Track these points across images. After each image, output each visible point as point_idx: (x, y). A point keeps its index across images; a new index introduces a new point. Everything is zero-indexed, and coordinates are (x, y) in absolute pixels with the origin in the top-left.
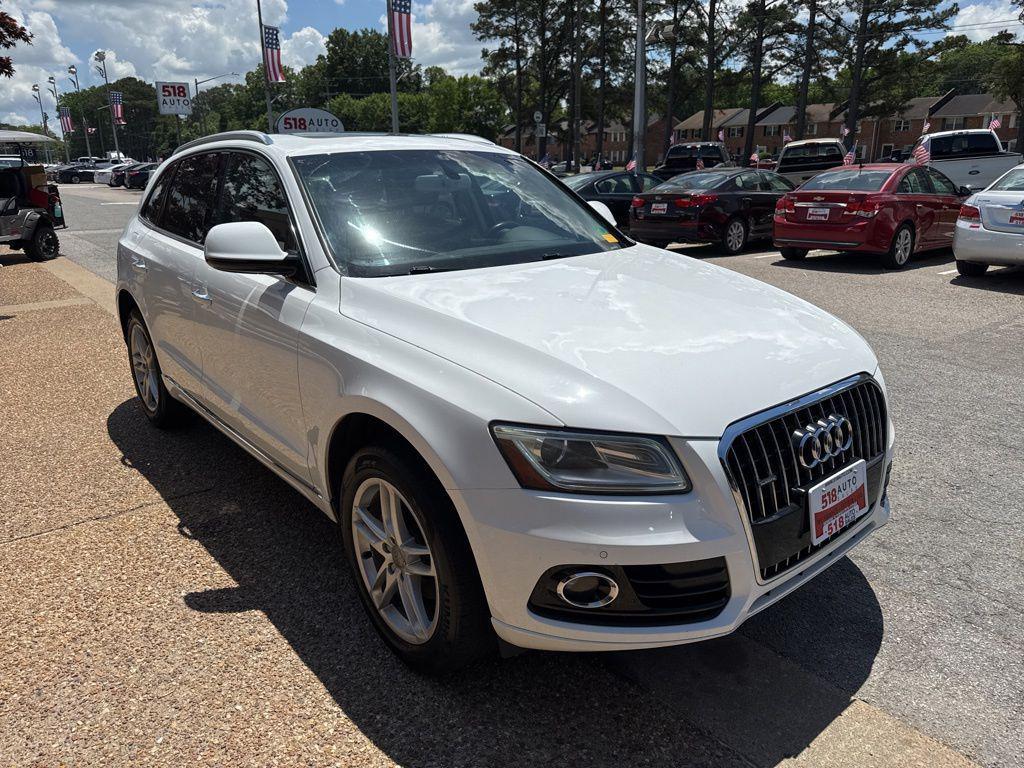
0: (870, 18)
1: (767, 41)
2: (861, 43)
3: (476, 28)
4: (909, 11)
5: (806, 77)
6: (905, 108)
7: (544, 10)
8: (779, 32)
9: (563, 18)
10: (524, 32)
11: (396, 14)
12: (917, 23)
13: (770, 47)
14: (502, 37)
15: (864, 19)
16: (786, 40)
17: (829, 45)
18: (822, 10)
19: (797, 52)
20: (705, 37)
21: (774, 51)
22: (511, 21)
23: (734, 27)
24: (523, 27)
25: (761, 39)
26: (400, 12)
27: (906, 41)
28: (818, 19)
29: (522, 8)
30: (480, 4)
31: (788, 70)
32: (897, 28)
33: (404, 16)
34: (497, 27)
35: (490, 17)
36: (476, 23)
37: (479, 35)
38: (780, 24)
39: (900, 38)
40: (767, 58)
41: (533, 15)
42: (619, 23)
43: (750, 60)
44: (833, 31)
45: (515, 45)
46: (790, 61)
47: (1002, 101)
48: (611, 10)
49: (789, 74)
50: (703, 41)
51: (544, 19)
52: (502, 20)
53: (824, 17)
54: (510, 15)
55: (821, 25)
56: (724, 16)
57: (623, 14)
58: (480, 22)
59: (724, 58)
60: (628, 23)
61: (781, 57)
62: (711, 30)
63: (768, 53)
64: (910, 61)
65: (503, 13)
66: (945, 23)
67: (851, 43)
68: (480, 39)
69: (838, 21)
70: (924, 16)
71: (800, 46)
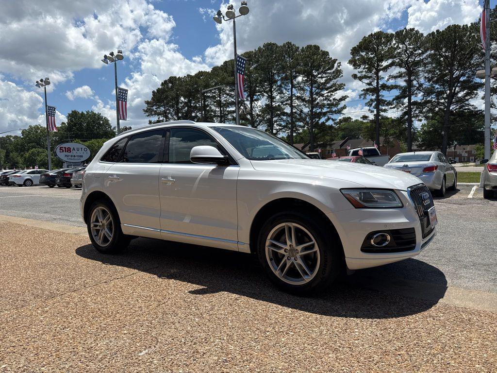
0: (314, 110)
1: (275, 119)
2: (311, 119)
3: (146, 111)
4: (328, 108)
5: (292, 133)
6: (332, 144)
7: (177, 104)
8: (279, 115)
9: (186, 108)
10: (169, 113)
11: (120, 102)
12: (332, 112)
13: (276, 121)
14: (158, 115)
15: (311, 111)
16: (282, 119)
17: (299, 120)
18: (295, 107)
19: (287, 123)
20: (249, 117)
21: (278, 123)
22: (162, 109)
23: (260, 113)
24: (168, 111)
25: (272, 118)
26: (122, 101)
27: (329, 119)
28: (294, 111)
29: (167, 104)
30: (148, 101)
31: (284, 130)
32: (325, 114)
33: (124, 103)
34: (156, 111)
35: (152, 107)
36: (146, 109)
37: (147, 114)
38: (279, 112)
39: (326, 117)
40: (275, 125)
41: (172, 106)
42: (212, 111)
43: (268, 126)
44: (300, 115)
45: (165, 118)
46: (284, 127)
47: (368, 141)
48: (208, 105)
49: (284, 132)
50: (248, 119)
51: (178, 108)
52: (158, 108)
53: (296, 110)
54: (162, 106)
55: (295, 113)
56: (256, 109)
57: (213, 108)
58: (148, 109)
59: (257, 125)
60: (216, 111)
61: (280, 125)
62: (251, 114)
63: (276, 123)
64: (331, 127)
65: (158, 105)
66: (342, 112)
67: (307, 120)
68: (148, 116)
69: (301, 111)
70: (334, 110)
71: (288, 121)
